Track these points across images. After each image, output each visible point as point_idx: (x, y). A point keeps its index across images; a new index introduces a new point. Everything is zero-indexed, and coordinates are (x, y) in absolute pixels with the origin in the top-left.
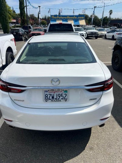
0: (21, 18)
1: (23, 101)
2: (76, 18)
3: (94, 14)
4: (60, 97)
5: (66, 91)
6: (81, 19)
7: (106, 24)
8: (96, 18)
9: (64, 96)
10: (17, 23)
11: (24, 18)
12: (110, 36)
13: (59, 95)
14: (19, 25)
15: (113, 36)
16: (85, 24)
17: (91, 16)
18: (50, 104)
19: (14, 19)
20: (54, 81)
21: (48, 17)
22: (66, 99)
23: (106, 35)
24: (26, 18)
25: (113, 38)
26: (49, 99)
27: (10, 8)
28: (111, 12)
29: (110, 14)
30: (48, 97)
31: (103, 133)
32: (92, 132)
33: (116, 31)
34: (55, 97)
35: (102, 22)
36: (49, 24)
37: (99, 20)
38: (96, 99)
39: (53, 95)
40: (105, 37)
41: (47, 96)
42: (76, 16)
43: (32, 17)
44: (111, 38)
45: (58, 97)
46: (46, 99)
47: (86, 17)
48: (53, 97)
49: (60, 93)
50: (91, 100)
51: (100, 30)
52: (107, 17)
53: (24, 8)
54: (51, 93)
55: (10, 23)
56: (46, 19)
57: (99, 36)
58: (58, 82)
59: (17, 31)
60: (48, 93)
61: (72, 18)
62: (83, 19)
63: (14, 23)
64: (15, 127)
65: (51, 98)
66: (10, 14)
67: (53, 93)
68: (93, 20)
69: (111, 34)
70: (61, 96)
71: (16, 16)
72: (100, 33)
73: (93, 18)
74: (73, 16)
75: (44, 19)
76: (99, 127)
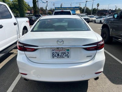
0: (34, 10)
1: (36, 58)
2: (73, 9)
3: (86, 6)
4: (63, 54)
5: (68, 50)
6: (77, 10)
7: (95, 13)
8: (87, 9)
9: (67, 53)
10: (31, 13)
11: (36, 9)
12: (98, 21)
13: (63, 53)
14: (32, 14)
15: (101, 21)
16: (80, 13)
17: (84, 8)
18: (56, 60)
19: (29, 10)
20: (59, 42)
21: (53, 9)
22: (69, 56)
23: (95, 20)
24: (37, 10)
25: (101, 22)
26: (55, 56)
27: (26, 3)
28: (98, 5)
29: (98, 6)
30: (55, 55)
31: (98, 87)
32: (88, 86)
33: (103, 17)
34: (60, 54)
35: (92, 12)
36: (54, 12)
37: (89, 10)
38: (91, 56)
39: (58, 53)
40: (95, 22)
41: (53, 53)
42: (73, 8)
43: (42, 9)
44: (99, 22)
45: (62, 55)
46: (53, 56)
47: (80, 9)
48: (58, 55)
49: (64, 52)
50: (88, 56)
51: (91, 17)
52: (95, 8)
53: (36, 3)
54: (57, 52)
55: (26, 13)
56: (51, 10)
57: (90, 21)
58: (62, 42)
59: (31, 18)
60: (54, 52)
61: (70, 9)
62: (78, 10)
63: (29, 13)
64: (28, 80)
65: (57, 55)
66: (26, 7)
67: (58, 52)
68: (86, 11)
69: (99, 20)
70: (65, 54)
71: (30, 9)
72: (91, 19)
73: (85, 9)
74: (71, 8)
75: (50, 10)
76: (94, 80)
